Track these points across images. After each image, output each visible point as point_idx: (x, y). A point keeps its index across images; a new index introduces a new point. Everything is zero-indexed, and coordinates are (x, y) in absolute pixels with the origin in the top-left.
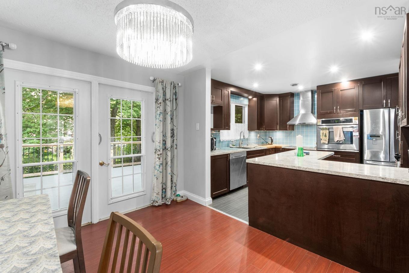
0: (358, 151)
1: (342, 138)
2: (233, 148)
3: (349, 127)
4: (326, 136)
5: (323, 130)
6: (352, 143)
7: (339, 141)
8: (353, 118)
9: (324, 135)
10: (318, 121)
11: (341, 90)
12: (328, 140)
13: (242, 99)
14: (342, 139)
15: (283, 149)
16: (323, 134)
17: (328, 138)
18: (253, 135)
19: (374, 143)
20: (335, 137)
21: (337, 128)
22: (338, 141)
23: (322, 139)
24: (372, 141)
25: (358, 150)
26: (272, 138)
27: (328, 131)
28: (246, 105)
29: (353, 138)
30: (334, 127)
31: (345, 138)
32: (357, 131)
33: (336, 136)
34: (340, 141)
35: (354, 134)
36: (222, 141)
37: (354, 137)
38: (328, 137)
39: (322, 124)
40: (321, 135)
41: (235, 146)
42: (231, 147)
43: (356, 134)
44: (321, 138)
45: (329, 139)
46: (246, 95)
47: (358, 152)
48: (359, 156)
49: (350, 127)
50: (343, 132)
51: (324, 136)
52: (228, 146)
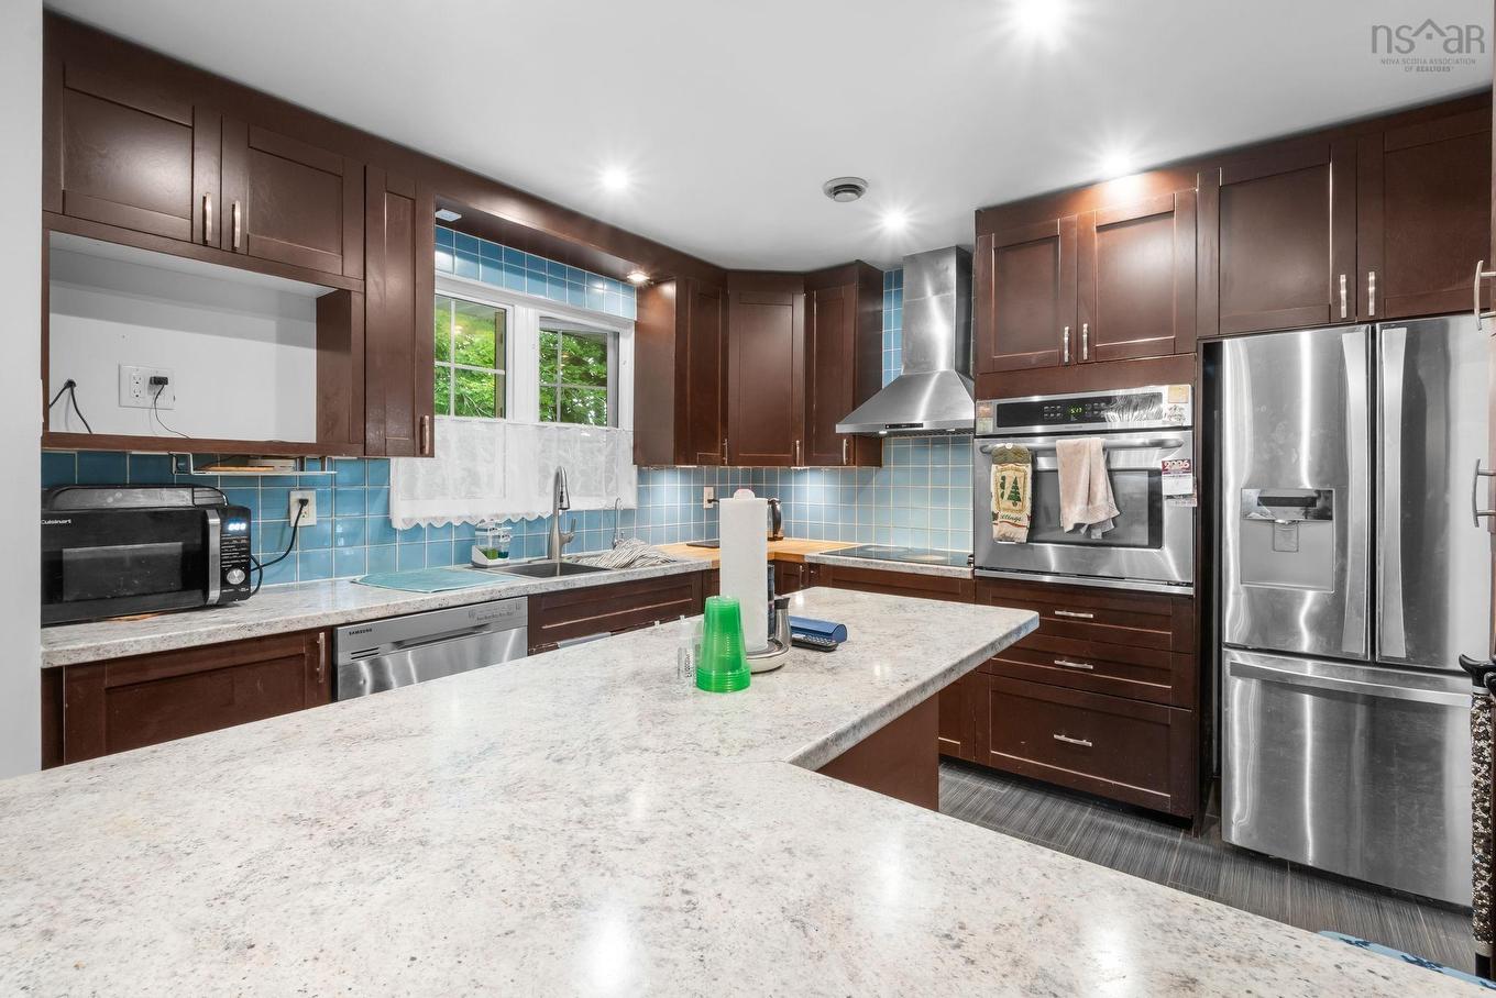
0: (1190, 591)
1: (1104, 510)
2: (485, 567)
3: (1144, 446)
4: (1016, 497)
5: (1005, 461)
6: (1156, 539)
7: (1083, 530)
8: (1164, 390)
9: (1007, 492)
10: (981, 408)
11: (1101, 229)
12: (1026, 523)
13: (600, 287)
14: (1102, 517)
15: (811, 566)
16: (1003, 486)
17: (1028, 511)
18: (672, 491)
19: (1280, 542)
20: (1063, 503)
21: (1078, 450)
22: (1078, 526)
23: (995, 516)
24: (1268, 527)
25: (1188, 585)
26: (778, 507)
27: (1028, 469)
28: (623, 323)
29: (1160, 511)
30: (1060, 442)
31: (1117, 513)
32: (1187, 471)
33: (1072, 500)
34: (1090, 527)
35: (1169, 485)
36: (398, 524)
37: (1166, 503)
38: (1028, 504)
39: (1000, 424)
40: (993, 490)
41: (504, 555)
42: (477, 566)
43: (1180, 486)
44: (994, 509)
45: (1033, 518)
46: (617, 263)
47: (1190, 597)
48: (1192, 616)
49: (1147, 441)
50: (1111, 473)
51: (1006, 496)
52: (464, 556)
